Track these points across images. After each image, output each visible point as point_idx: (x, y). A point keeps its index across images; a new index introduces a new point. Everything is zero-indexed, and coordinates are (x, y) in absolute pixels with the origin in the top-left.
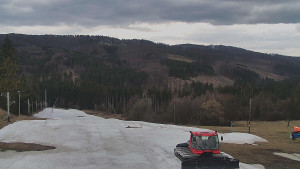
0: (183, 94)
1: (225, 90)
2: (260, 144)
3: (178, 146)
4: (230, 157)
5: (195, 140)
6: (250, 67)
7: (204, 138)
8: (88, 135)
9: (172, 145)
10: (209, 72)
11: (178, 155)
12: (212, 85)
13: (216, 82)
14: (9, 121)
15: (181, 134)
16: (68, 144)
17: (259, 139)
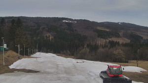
0: (105, 46)
1: (125, 45)
2: (143, 72)
3: (102, 72)
4: (127, 78)
5: (110, 69)
6: (138, 33)
7: (114, 69)
8: (57, 65)
9: (98, 72)
10: (118, 36)
11: (101, 77)
12: (119, 42)
13: (121, 41)
14: (19, 58)
15: (103, 66)
16: (47, 70)
17: (143, 70)
